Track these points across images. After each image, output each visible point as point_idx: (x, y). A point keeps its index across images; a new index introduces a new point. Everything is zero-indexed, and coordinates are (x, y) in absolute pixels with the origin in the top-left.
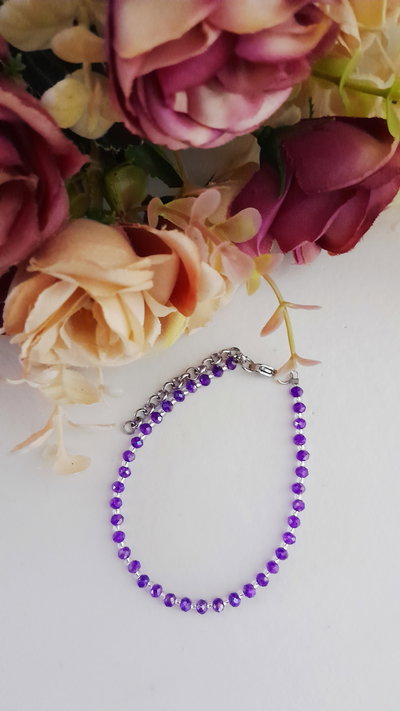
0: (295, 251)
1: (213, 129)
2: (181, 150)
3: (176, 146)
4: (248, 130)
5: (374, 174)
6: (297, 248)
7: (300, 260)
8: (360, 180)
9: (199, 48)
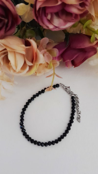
7: (67, 65)
9: (56, 4)
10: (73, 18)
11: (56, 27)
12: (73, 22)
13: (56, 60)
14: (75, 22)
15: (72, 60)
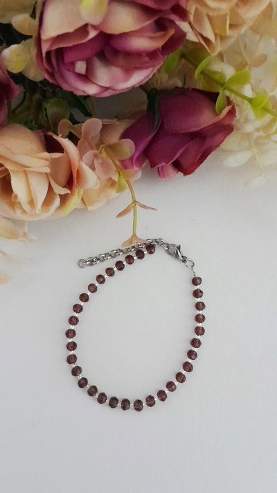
0: (158, 168)
1: (101, 87)
2: (81, 96)
3: (79, 93)
4: (124, 89)
5: (209, 126)
6: (160, 166)
7: (161, 173)
8: (198, 129)
9: (84, 39)
10: (147, 59)
11: (107, 89)
12: (147, 68)
13: (133, 166)
14: (153, 66)
15: (173, 161)
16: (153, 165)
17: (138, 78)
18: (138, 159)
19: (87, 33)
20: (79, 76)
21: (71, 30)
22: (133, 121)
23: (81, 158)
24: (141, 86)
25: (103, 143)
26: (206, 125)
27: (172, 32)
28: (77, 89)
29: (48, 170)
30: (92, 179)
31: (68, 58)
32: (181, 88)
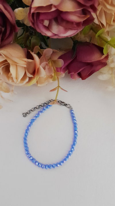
0: (71, 74)
1: (53, 33)
3: (45, 35)
4: (63, 37)
6: (72, 73)
8: (91, 62)
9: (49, 11)
10: (75, 26)
11: (56, 35)
12: (75, 30)
13: (61, 71)
14: (78, 30)
15: (78, 72)
16: (69, 73)
17: (70, 33)
18: (64, 69)
19: (51, 8)
20: (45, 27)
21: (45, 5)
22: (65, 52)
23: (40, 64)
24: (71, 37)
25: (51, 59)
26: (94, 61)
27: (88, 16)
28: (43, 32)
29: (25, 66)
30: (43, 73)
31: (41, 17)
32: (88, 43)
